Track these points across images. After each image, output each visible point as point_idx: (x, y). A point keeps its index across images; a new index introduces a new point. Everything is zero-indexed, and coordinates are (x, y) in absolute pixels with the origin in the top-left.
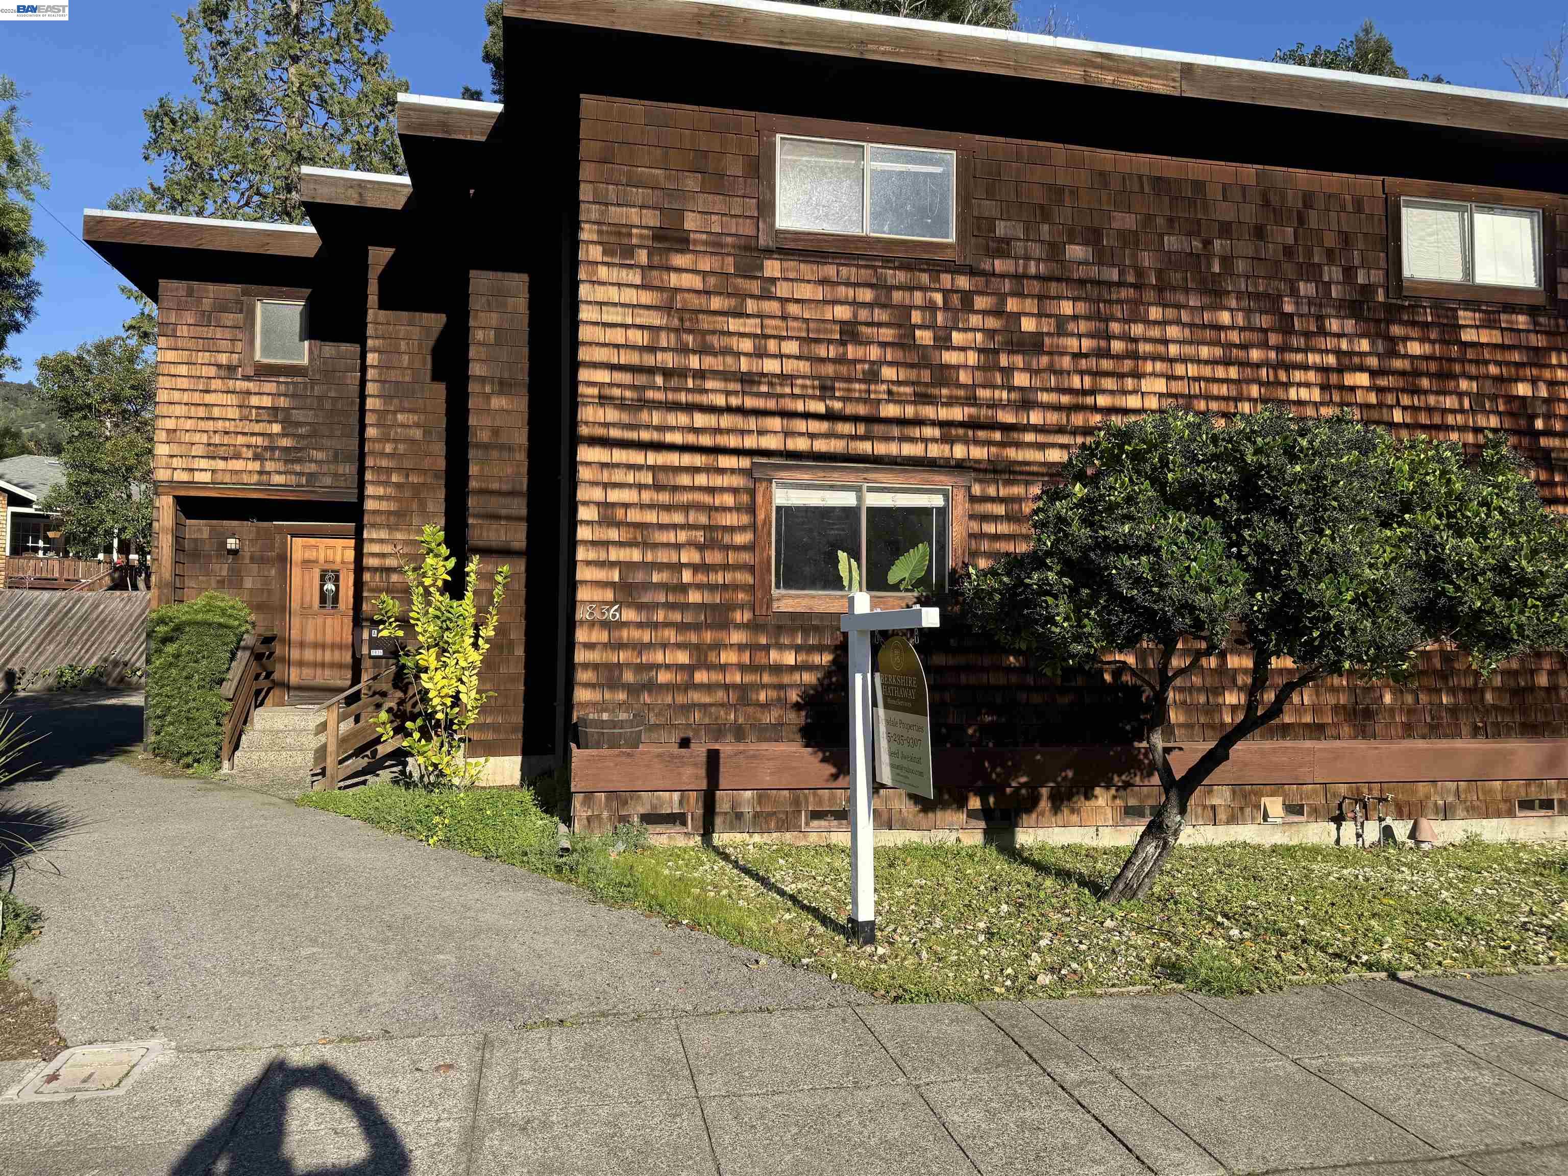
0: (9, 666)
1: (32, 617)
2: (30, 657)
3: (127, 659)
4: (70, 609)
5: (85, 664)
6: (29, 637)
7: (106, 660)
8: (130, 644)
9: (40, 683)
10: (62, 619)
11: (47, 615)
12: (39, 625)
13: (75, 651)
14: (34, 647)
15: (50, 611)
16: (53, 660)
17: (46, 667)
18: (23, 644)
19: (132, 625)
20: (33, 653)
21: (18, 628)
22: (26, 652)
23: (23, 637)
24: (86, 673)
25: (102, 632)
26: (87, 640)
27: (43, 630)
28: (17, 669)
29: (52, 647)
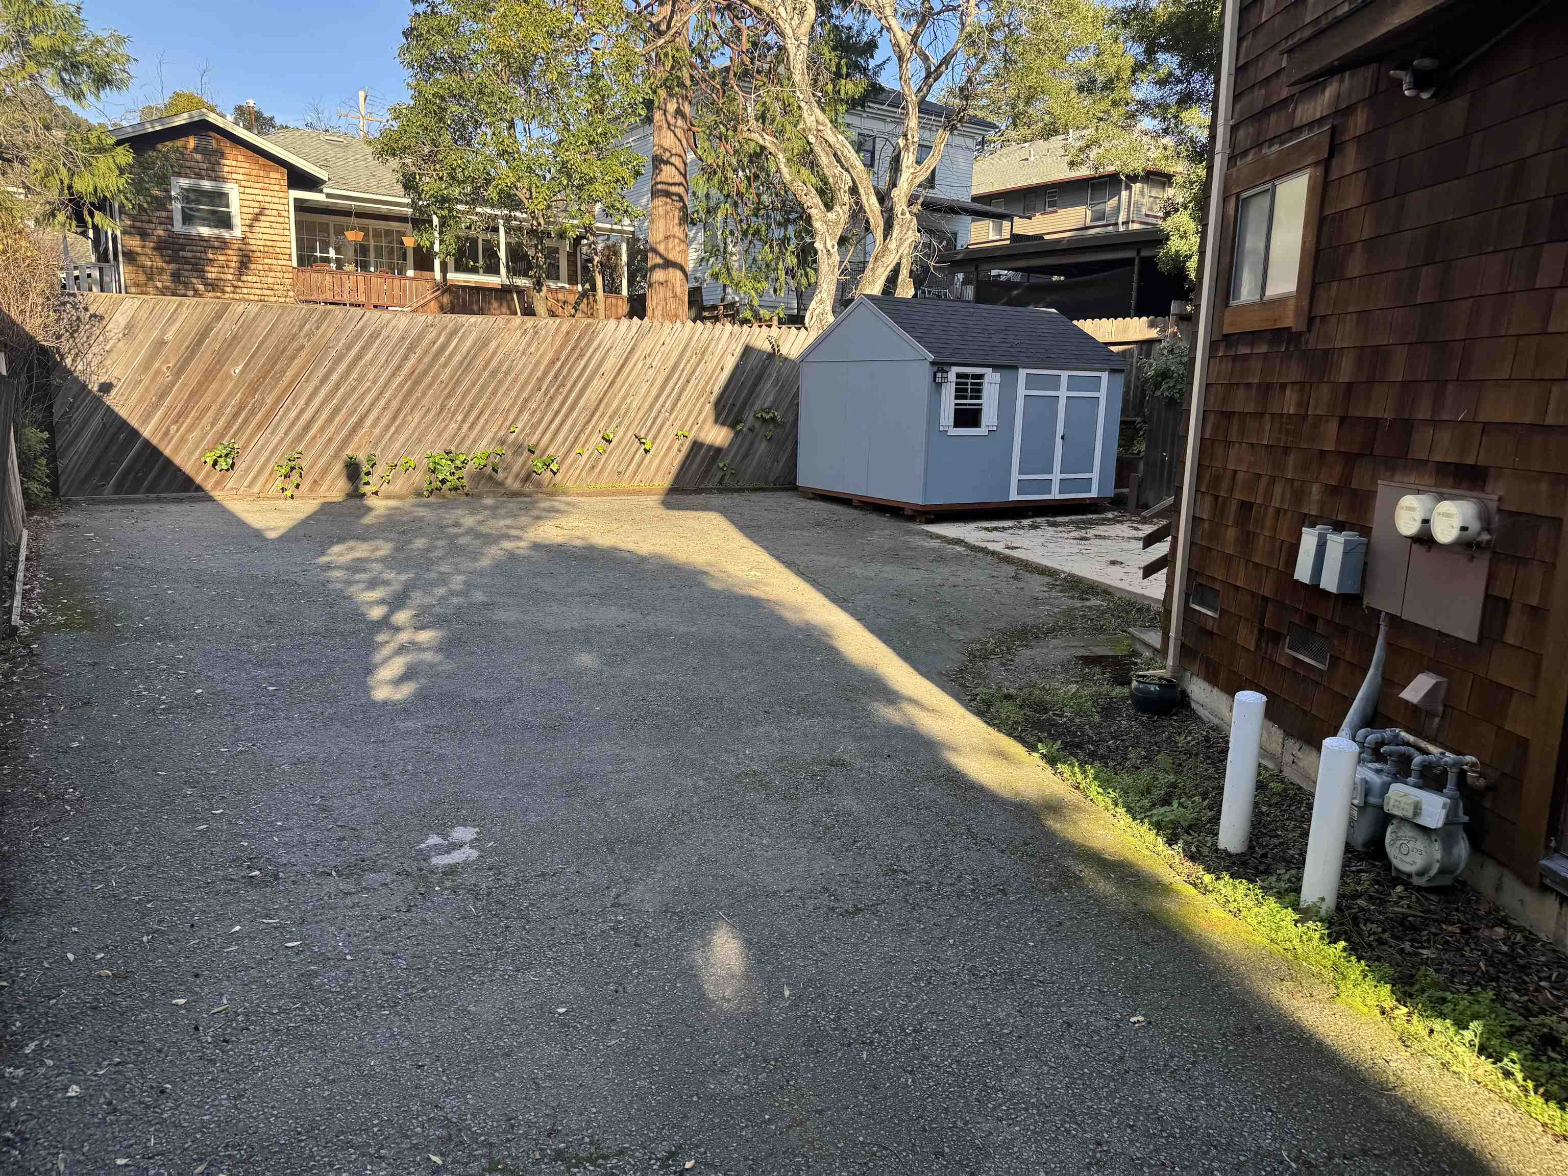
0: (349, 452)
1: (383, 358)
2: (382, 436)
3: (533, 441)
4: (443, 347)
5: (470, 449)
6: (377, 399)
7: (502, 442)
8: (538, 415)
9: (400, 482)
10: (430, 366)
11: (406, 358)
12: (393, 375)
13: (453, 426)
14: (388, 415)
15: (411, 349)
16: (419, 441)
17: (411, 453)
18: (369, 411)
19: (540, 380)
20: (387, 428)
21: (360, 380)
22: (374, 425)
23: (368, 400)
24: (471, 466)
25: (494, 393)
26: (472, 407)
27: (401, 385)
28: (361, 456)
29: (417, 416)
